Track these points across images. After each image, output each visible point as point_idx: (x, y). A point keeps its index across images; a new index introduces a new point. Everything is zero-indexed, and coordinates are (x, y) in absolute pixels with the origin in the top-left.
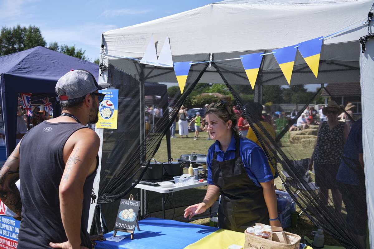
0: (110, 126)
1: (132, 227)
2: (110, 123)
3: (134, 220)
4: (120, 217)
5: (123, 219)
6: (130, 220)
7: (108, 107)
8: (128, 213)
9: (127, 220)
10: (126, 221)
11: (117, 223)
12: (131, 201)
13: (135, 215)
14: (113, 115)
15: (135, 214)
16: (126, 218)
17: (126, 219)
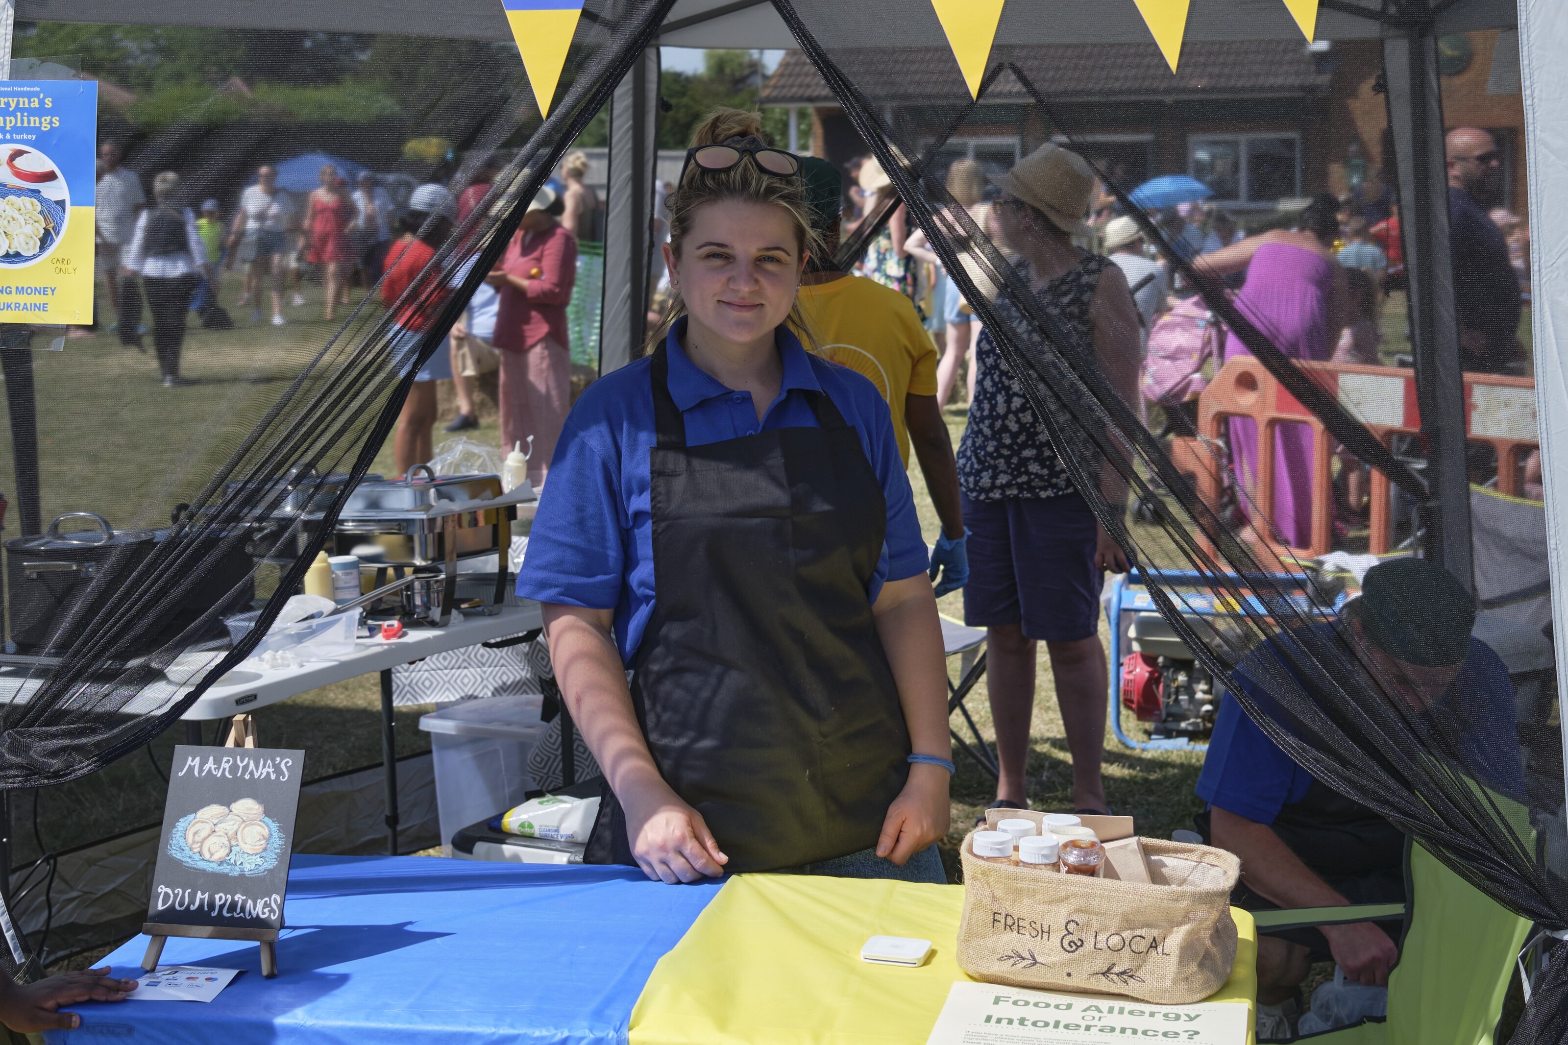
0: (44, 307)
1: (266, 905)
2: (43, 291)
3: (270, 863)
4: (178, 856)
5: (201, 865)
6: (247, 867)
7: (19, 192)
8: (229, 826)
9: (225, 869)
10: (225, 876)
11: (162, 889)
12: (246, 754)
13: (275, 835)
14: (58, 240)
15: (274, 826)
16: (216, 857)
17: (221, 863)
